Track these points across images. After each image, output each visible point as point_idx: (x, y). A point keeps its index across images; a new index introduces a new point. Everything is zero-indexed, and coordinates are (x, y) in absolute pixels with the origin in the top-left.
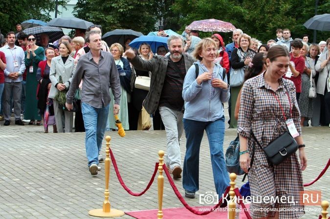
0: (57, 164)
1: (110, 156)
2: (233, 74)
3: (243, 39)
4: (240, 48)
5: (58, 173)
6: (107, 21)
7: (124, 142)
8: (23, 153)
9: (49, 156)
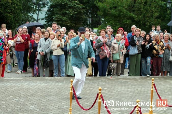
0: (42, 93)
1: (72, 90)
2: (131, 48)
3: (136, 31)
4: (135, 35)
5: (44, 98)
6: (63, 20)
8: (25, 87)
9: (38, 89)
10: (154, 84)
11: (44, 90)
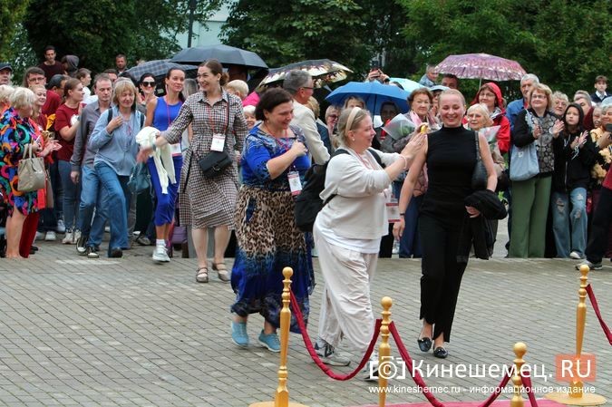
2: (517, 157)
3: (536, 93)
5: (192, 334)
6: (283, 53)
8: (127, 294)
9: (174, 301)
10: (589, 286)
11: (196, 306)
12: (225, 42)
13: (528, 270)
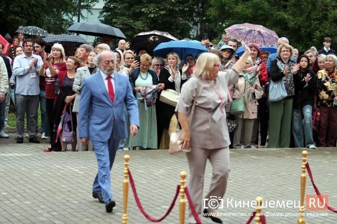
0: (73, 186)
1: (128, 177)
2: (273, 87)
3: (284, 49)
5: (74, 196)
6: (136, 27)
7: (149, 162)
8: (36, 173)
9: (65, 177)
10: (307, 163)
11: (77, 179)
12: (102, 22)
13: (279, 155)
